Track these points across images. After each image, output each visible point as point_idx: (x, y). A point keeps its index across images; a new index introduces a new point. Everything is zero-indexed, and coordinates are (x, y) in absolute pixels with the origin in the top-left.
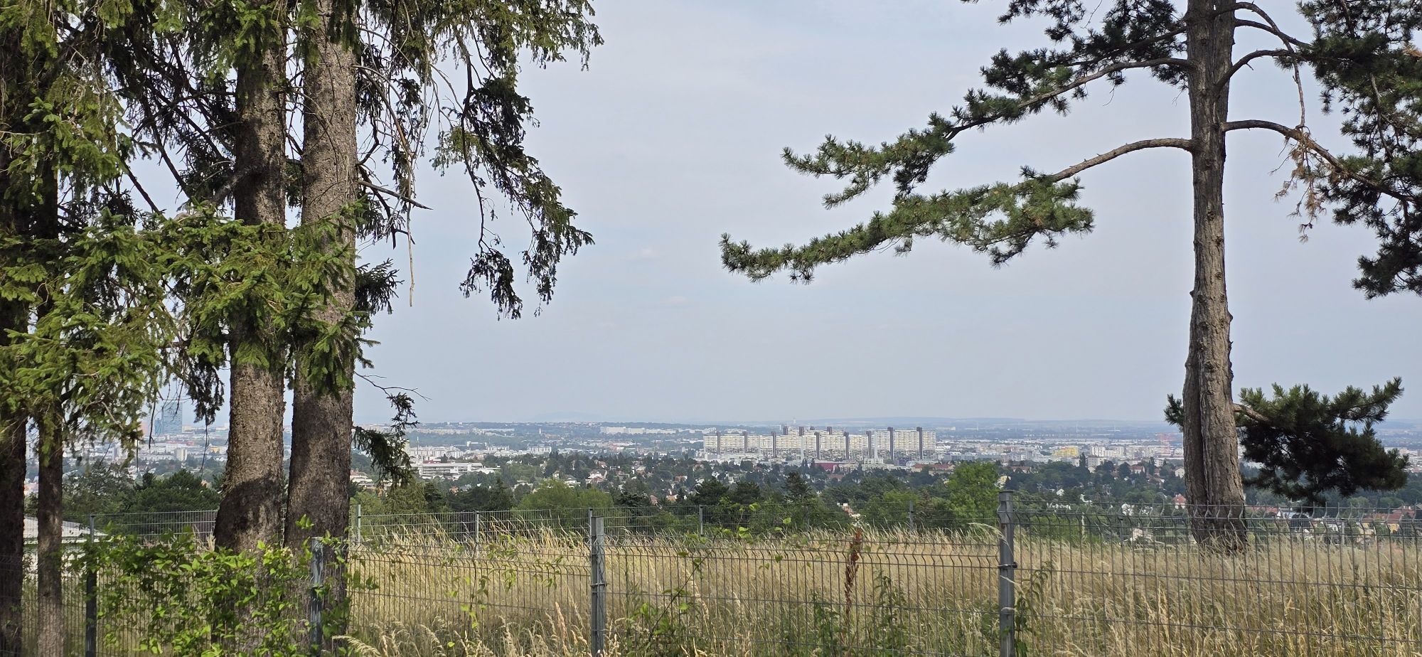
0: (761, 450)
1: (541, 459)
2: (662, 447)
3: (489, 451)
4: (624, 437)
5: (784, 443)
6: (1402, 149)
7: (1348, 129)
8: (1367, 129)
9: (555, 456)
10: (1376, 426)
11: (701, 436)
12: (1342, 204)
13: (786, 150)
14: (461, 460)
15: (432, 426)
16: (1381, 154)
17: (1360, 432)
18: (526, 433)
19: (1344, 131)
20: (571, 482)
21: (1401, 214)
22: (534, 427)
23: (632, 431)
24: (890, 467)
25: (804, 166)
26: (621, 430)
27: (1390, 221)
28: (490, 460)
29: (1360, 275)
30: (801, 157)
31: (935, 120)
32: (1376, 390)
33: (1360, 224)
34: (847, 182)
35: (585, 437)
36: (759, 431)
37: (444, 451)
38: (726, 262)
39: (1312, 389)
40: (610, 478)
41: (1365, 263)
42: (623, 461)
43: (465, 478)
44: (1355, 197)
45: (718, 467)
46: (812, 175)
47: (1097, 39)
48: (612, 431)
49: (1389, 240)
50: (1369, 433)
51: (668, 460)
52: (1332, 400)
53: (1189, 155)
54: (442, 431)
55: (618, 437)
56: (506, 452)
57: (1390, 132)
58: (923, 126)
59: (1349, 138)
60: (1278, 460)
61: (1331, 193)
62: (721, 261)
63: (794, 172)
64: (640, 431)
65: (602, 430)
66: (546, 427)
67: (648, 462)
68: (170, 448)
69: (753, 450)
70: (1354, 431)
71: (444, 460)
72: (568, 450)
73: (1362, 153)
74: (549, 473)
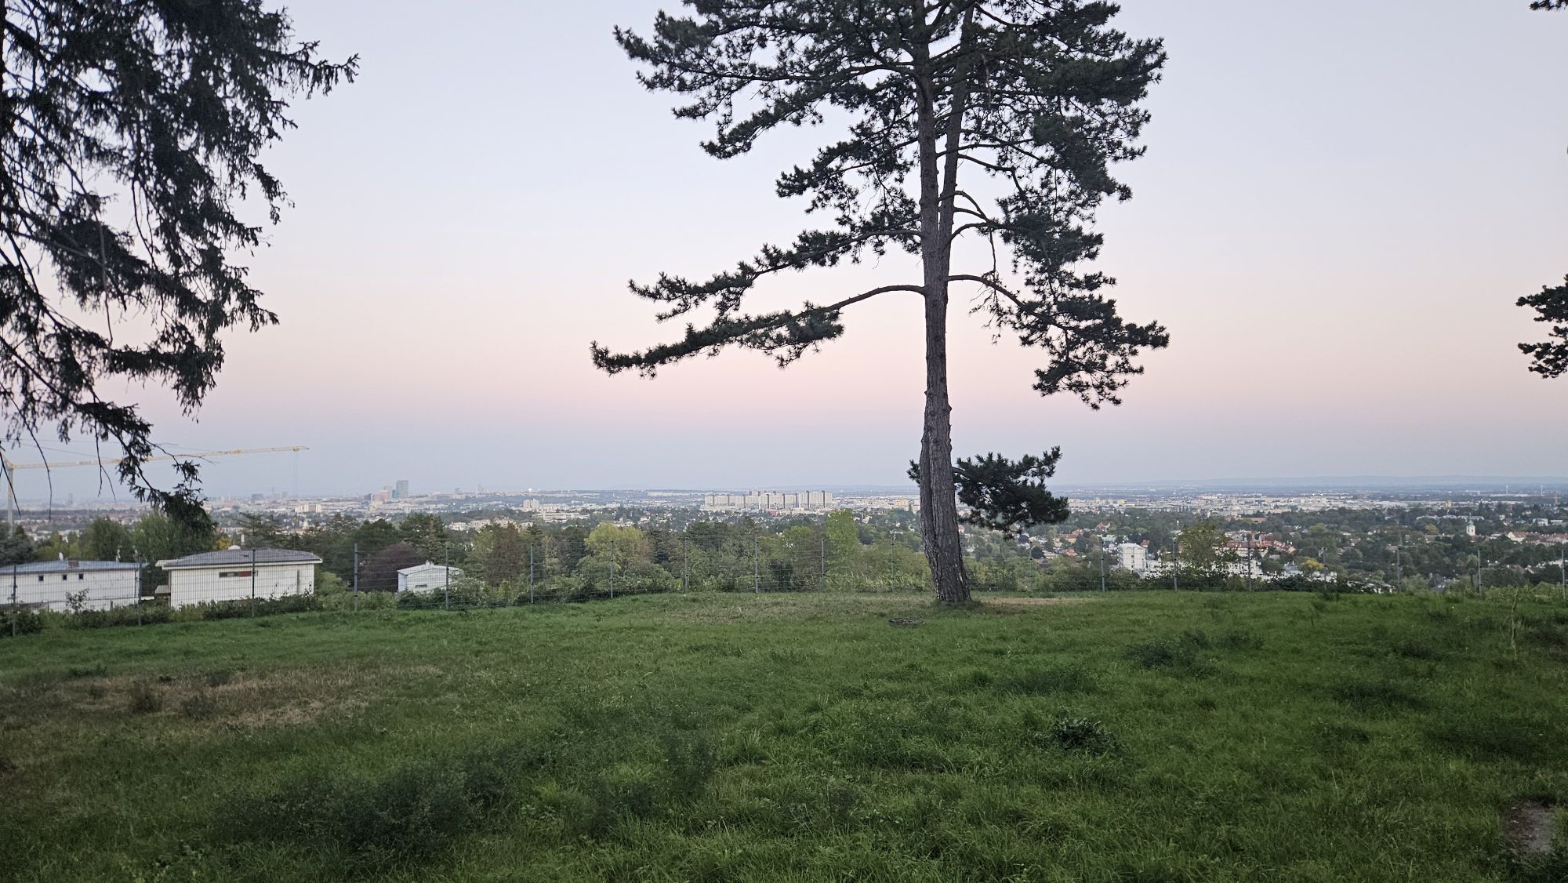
0: (738, 505)
1: (613, 510)
2: (683, 503)
3: (585, 506)
4: (661, 498)
5: (750, 500)
6: (1064, 295)
7: (1029, 282)
8: (1041, 283)
9: (621, 509)
10: (1047, 481)
11: (704, 496)
12: (1025, 333)
13: (631, 282)
14: (568, 511)
15: (552, 492)
16: (1050, 299)
17: (1036, 484)
18: (605, 496)
19: (1027, 284)
20: (630, 523)
21: (1063, 339)
22: (611, 493)
23: (665, 494)
24: (807, 513)
25: (644, 293)
26: (660, 494)
27: (1056, 344)
28: (585, 511)
29: (1037, 381)
30: (641, 285)
31: (742, 266)
32: (1045, 455)
33: (1037, 346)
34: (674, 304)
35: (639, 498)
36: (736, 494)
37: (558, 506)
38: (596, 362)
39: (1004, 457)
40: (652, 520)
41: (1039, 373)
42: (660, 511)
43: (569, 521)
44: (1033, 329)
45: (712, 513)
46: (651, 300)
47: (866, 224)
48: (655, 494)
49: (1056, 357)
50: (1042, 486)
51: (685, 511)
52: (1016, 463)
53: (922, 298)
54: (558, 495)
55: (658, 498)
56: (594, 506)
57: (1056, 284)
58: (734, 271)
59: (1030, 288)
60: (982, 505)
61: (1017, 326)
62: (592, 361)
63: (636, 297)
64: (670, 494)
65: (649, 494)
66: (617, 493)
67: (673, 511)
68: (400, 505)
69: (733, 504)
70: (1033, 483)
71: (558, 511)
72: (630, 506)
73: (1038, 298)
74: (617, 519)
